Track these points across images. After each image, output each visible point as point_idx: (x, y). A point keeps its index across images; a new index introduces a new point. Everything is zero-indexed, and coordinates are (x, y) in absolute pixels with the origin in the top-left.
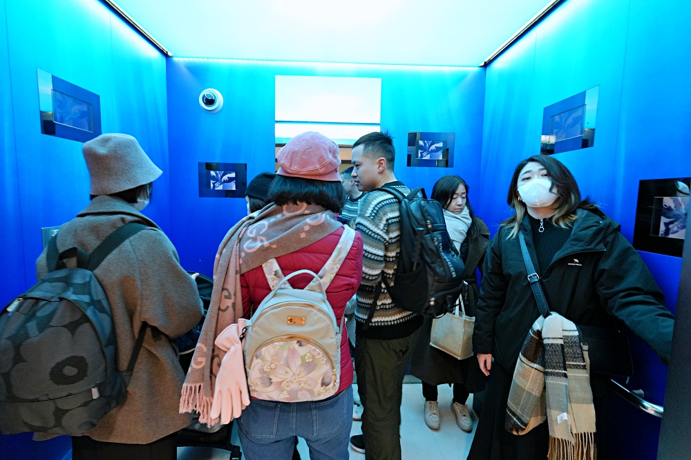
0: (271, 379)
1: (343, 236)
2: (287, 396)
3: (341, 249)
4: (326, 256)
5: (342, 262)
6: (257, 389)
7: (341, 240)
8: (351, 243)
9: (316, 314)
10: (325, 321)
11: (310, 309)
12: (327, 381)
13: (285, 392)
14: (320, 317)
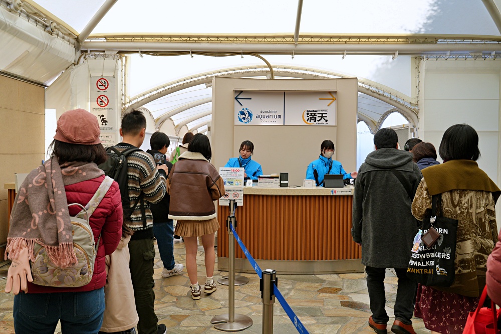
0: (48, 268)
1: (102, 184)
2: (57, 280)
3: (100, 192)
4: (92, 195)
5: (100, 200)
6: (37, 275)
7: (101, 186)
8: (107, 188)
9: (81, 230)
10: (87, 234)
11: (77, 226)
12: (84, 271)
13: (56, 277)
14: (85, 232)
